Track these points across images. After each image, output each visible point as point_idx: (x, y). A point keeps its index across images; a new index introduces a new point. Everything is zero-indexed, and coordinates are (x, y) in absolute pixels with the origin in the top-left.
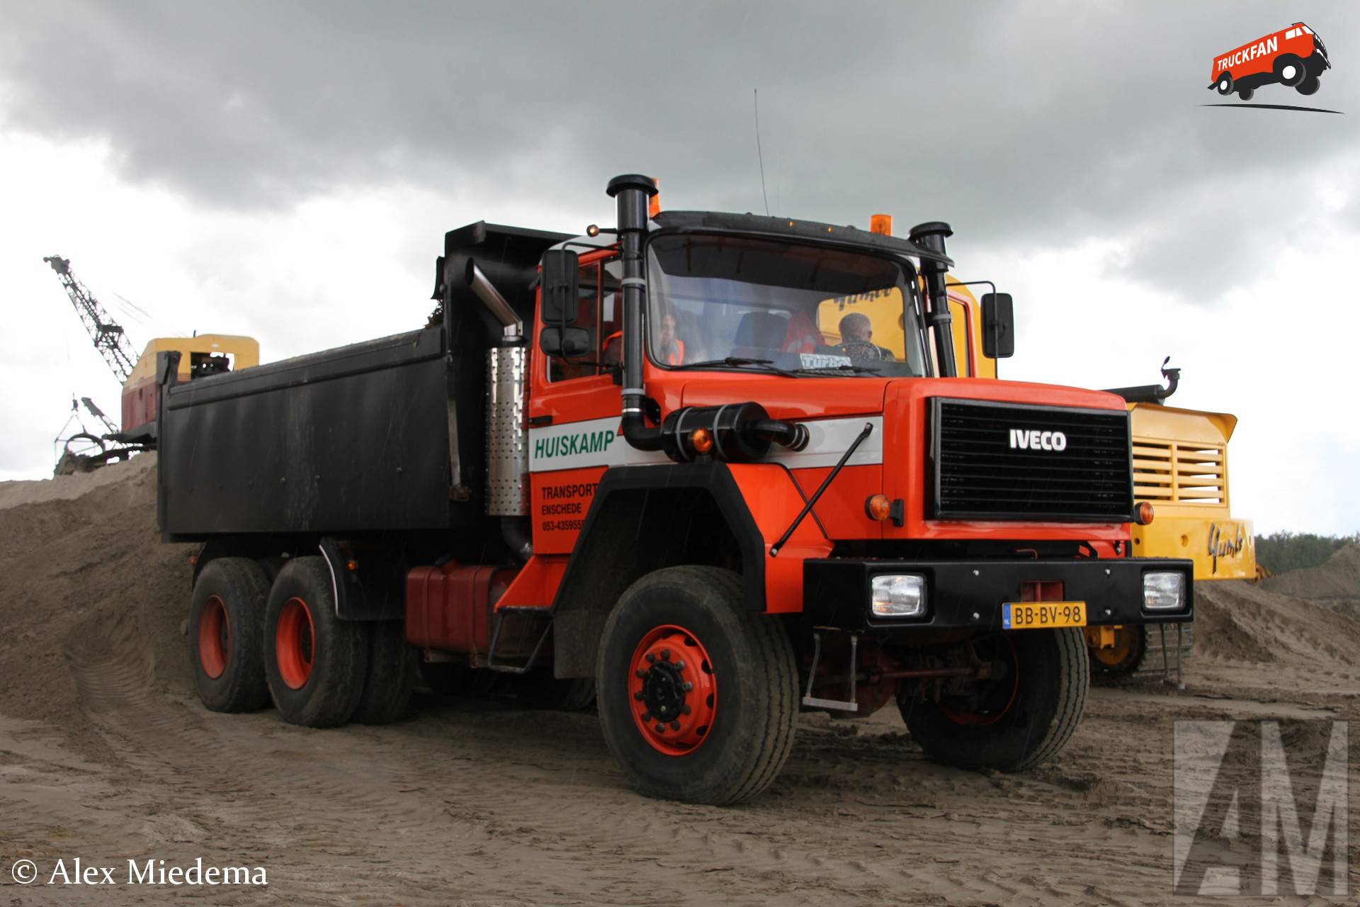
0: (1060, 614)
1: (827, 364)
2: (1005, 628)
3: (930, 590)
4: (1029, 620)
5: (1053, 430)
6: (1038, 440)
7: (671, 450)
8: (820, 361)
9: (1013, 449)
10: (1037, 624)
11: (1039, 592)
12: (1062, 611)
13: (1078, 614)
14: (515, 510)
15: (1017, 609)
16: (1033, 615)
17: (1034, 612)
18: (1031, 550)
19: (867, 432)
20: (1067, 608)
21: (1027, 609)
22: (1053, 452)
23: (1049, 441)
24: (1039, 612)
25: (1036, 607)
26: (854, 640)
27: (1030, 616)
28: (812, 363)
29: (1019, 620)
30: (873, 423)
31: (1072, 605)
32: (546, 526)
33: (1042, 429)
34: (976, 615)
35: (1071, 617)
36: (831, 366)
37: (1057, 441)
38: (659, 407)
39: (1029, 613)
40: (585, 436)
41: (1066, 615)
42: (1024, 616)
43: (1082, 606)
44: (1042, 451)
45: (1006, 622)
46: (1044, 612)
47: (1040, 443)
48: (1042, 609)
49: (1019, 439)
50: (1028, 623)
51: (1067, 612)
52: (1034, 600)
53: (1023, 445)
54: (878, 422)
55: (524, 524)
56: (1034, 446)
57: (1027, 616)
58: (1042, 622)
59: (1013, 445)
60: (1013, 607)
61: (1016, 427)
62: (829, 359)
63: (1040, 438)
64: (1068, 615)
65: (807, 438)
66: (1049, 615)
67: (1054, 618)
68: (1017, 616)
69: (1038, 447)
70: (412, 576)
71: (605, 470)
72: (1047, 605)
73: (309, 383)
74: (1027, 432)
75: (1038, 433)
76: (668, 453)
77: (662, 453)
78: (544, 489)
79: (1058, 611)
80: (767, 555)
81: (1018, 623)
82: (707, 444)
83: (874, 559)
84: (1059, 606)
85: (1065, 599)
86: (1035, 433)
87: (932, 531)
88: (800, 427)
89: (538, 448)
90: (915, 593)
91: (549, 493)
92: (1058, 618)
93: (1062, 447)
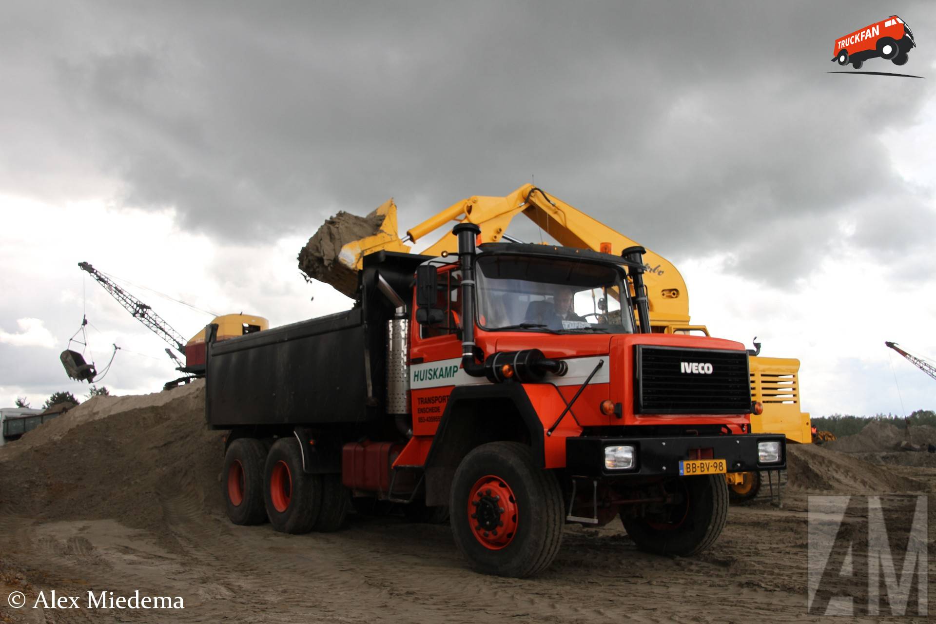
0: (711, 466)
1: (578, 327)
2: (680, 475)
3: (637, 454)
4: (694, 470)
5: (705, 362)
6: (697, 368)
7: (491, 377)
8: (573, 325)
9: (683, 374)
10: (698, 472)
11: (699, 454)
12: (712, 465)
13: (722, 466)
14: (403, 411)
15: (687, 464)
16: (696, 467)
17: (697, 465)
18: (694, 430)
19: (600, 365)
20: (715, 463)
21: (693, 464)
22: (705, 374)
23: (703, 368)
24: (699, 465)
25: (698, 463)
26: (595, 483)
27: (695, 468)
28: (569, 326)
29: (689, 470)
30: (603, 360)
31: (718, 461)
32: (421, 420)
33: (699, 362)
34: (664, 468)
35: (718, 468)
36: (579, 327)
37: (707, 369)
38: (483, 353)
39: (694, 466)
40: (442, 369)
41: (715, 467)
42: (691, 468)
43: (724, 462)
44: (699, 374)
45: (681, 471)
46: (702, 466)
47: (698, 369)
48: (701, 464)
49: (686, 367)
50: (693, 472)
51: (715, 465)
52: (697, 459)
53: (689, 371)
54: (606, 359)
55: (408, 419)
56: (695, 372)
57: (693, 468)
58: (702, 471)
59: (683, 371)
60: (685, 463)
61: (684, 361)
62: (578, 324)
63: (698, 367)
64: (716, 467)
65: (567, 369)
66: (705, 467)
67: (708, 469)
68: (687, 468)
69: (697, 372)
70: (346, 448)
71: (453, 388)
72: (704, 462)
73: (289, 340)
74: (691, 364)
75: (697, 364)
76: (489, 378)
77: (485, 378)
78: (419, 399)
79: (710, 465)
80: (545, 435)
81: (688, 472)
82: (510, 373)
83: (606, 437)
84: (711, 462)
85: (714, 458)
86: (695, 364)
87: (638, 421)
88: (563, 363)
89: (415, 376)
90: (629, 456)
91: (422, 401)
92: (710, 468)
93: (711, 371)
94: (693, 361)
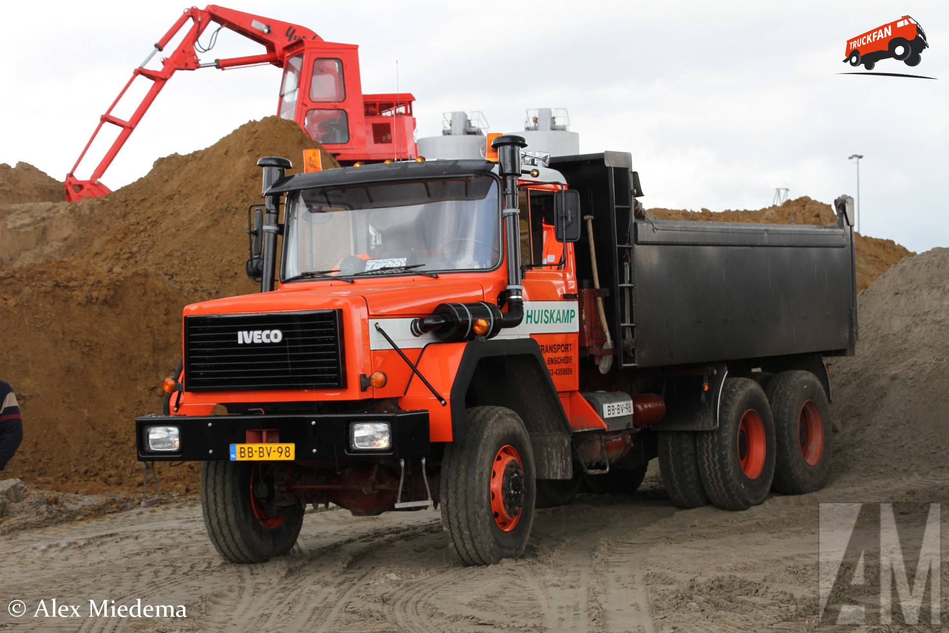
0: (275, 451)
2: (231, 460)
4: (250, 454)
5: (271, 329)
6: (259, 337)
9: (240, 345)
10: (256, 458)
11: (264, 436)
12: (276, 449)
13: (289, 452)
15: (240, 448)
16: (254, 452)
17: (254, 450)
18: (260, 409)
20: (279, 448)
21: (248, 448)
22: (272, 344)
23: (268, 336)
24: (258, 450)
25: (256, 447)
27: (251, 452)
29: (243, 454)
31: (284, 446)
33: (263, 330)
34: (211, 451)
35: (283, 453)
37: (274, 336)
39: (250, 450)
41: (279, 452)
42: (246, 452)
43: (292, 446)
44: (263, 344)
45: (232, 455)
46: (261, 450)
47: (261, 339)
48: (259, 448)
49: (244, 337)
50: (249, 456)
51: (280, 450)
53: (248, 341)
56: (256, 341)
57: (249, 452)
58: (260, 456)
59: (240, 341)
60: (238, 447)
61: (243, 329)
63: (261, 335)
64: (281, 452)
66: (265, 452)
67: (269, 455)
68: (241, 452)
69: (260, 341)
72: (264, 446)
74: (251, 332)
75: (260, 332)
79: (272, 450)
81: (241, 457)
84: (275, 446)
85: (279, 441)
86: (255, 333)
92: (272, 453)
93: (279, 339)
94: (255, 329)
